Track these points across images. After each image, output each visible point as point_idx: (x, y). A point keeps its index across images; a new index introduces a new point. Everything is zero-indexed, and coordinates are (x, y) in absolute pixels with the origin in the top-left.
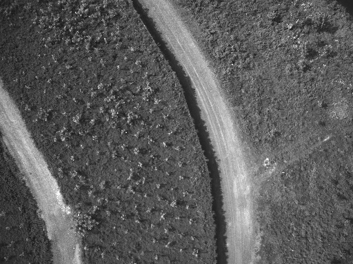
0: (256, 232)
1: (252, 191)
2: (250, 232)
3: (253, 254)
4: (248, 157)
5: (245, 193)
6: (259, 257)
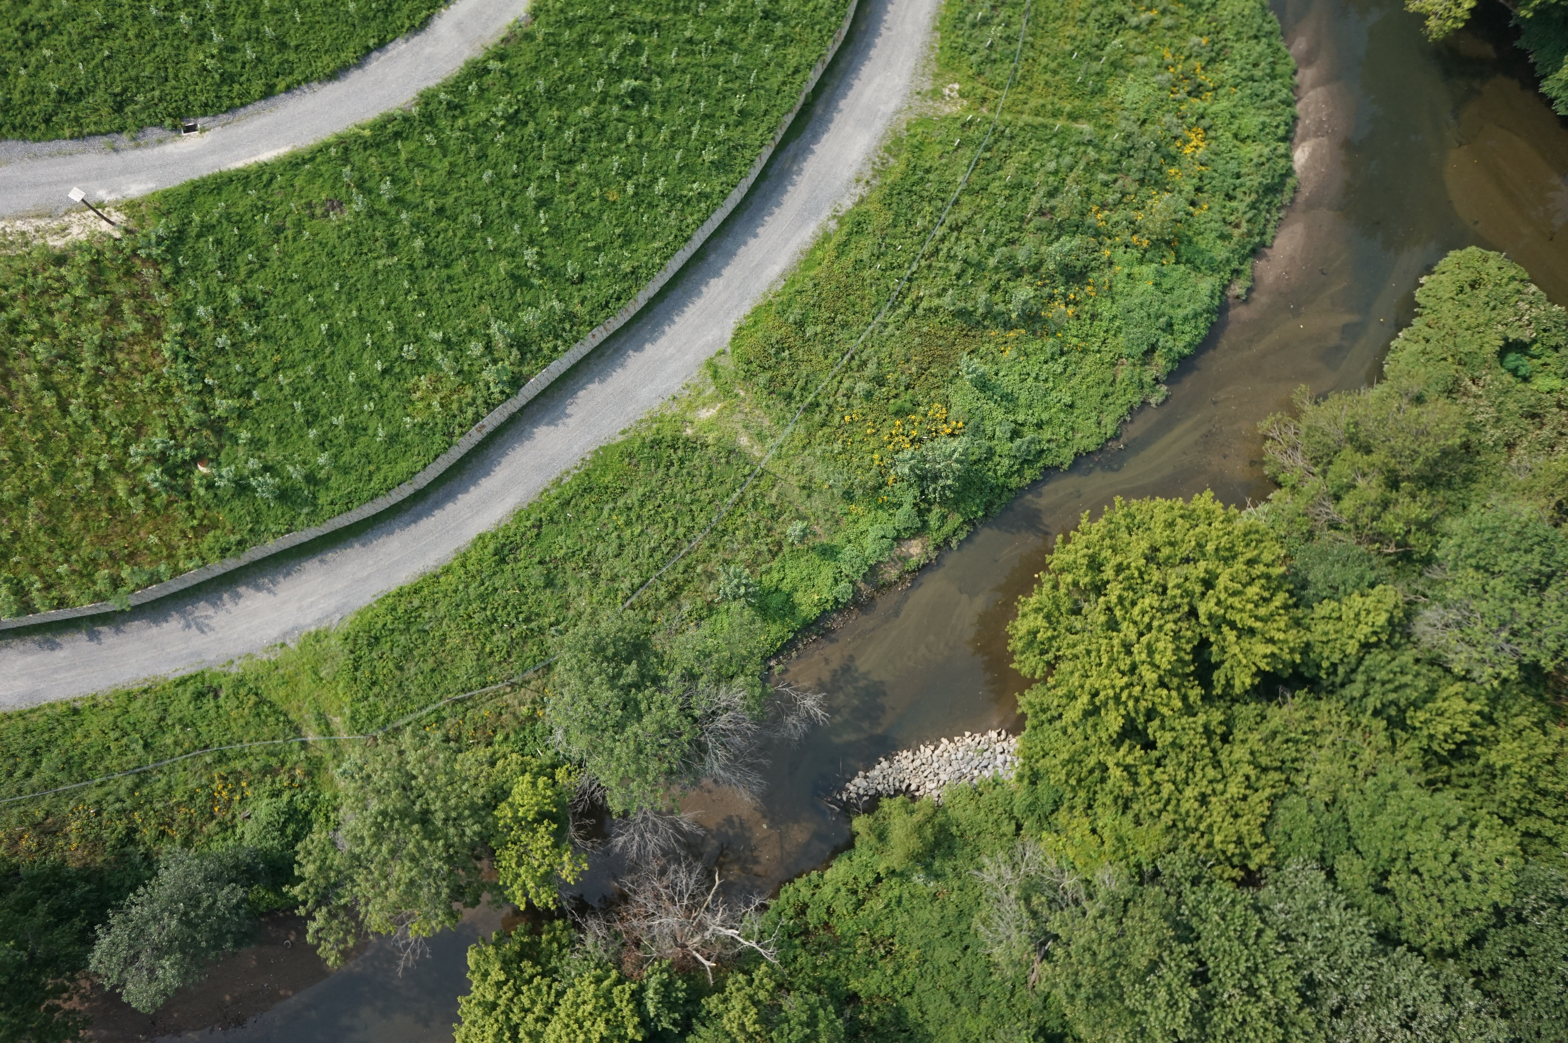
0: (858, 181)
1: (898, 112)
2: (847, 173)
3: (827, 212)
4: (927, 58)
5: (882, 107)
6: (833, 225)
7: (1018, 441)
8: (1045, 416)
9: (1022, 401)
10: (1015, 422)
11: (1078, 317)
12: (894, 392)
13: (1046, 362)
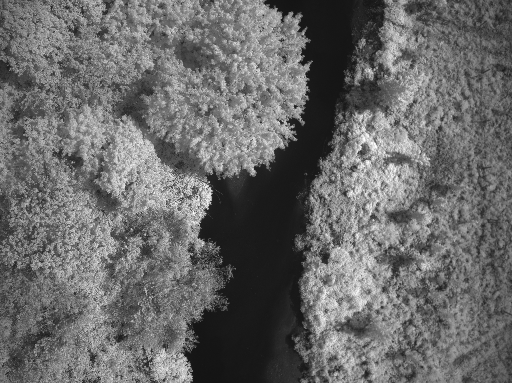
7: (361, 148)
8: (355, 175)
9: (375, 172)
10: (370, 159)
11: (379, 245)
12: (445, 120)
13: (378, 204)
